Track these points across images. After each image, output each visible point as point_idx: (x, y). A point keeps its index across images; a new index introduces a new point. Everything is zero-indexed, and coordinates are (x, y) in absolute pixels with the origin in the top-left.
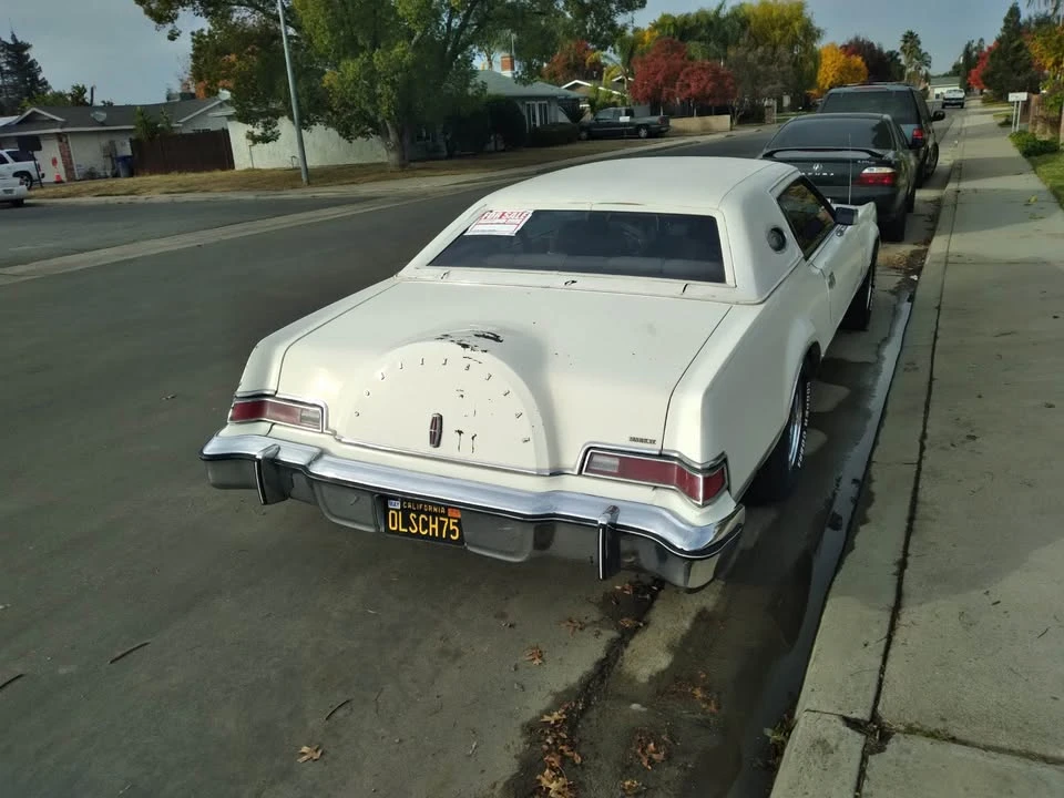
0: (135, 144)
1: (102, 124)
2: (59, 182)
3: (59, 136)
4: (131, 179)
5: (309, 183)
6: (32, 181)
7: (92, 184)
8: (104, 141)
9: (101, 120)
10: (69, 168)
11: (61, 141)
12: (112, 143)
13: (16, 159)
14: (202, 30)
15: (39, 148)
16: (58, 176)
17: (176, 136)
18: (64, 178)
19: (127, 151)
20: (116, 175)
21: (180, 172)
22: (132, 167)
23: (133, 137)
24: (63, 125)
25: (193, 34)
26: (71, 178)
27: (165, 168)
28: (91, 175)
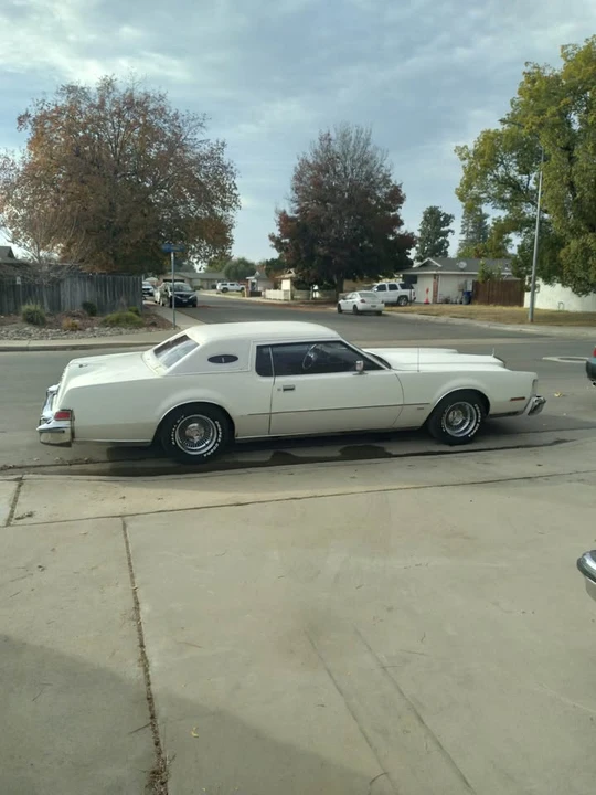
0: (476, 284)
1: (462, 270)
2: (427, 303)
3: (435, 276)
4: (469, 307)
5: (532, 321)
6: (408, 301)
7: (446, 307)
8: (462, 280)
9: (462, 267)
10: (435, 296)
11: (435, 278)
12: (466, 282)
13: (403, 287)
14: (500, 217)
15: (416, 282)
16: (427, 300)
17: (502, 282)
18: (430, 301)
19: (470, 288)
20: (461, 303)
21: (495, 305)
22: (470, 298)
23: (475, 279)
24: (441, 269)
26: (435, 302)
27: (489, 301)
28: (447, 301)
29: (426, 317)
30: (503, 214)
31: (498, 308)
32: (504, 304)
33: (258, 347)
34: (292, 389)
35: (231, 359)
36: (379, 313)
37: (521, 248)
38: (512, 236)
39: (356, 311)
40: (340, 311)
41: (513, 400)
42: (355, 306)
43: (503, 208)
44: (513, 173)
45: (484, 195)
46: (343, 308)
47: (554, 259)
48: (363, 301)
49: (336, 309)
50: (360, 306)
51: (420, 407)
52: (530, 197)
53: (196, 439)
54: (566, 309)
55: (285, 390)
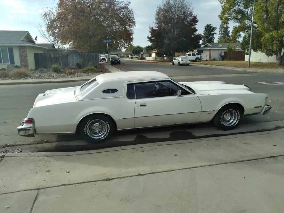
0: (225, 53)
1: (220, 48)
2: (207, 60)
3: (210, 50)
4: (223, 61)
6: (199, 60)
7: (214, 62)
8: (220, 52)
9: (220, 46)
10: (210, 58)
11: (210, 51)
12: (222, 52)
13: (198, 54)
14: (236, 26)
15: (202, 53)
16: (207, 59)
17: (236, 52)
18: (208, 59)
19: (223, 54)
20: (220, 60)
21: (233, 61)
22: (223, 58)
23: (225, 51)
24: (212, 47)
25: (234, 27)
26: (210, 60)
27: (230, 59)
28: (214, 60)
29: (207, 66)
30: (237, 24)
31: (235, 62)
32: (237, 60)
33: (128, 84)
34: (145, 105)
35: (114, 91)
36: (188, 65)
37: (245, 38)
38: (241, 33)
39: (180, 64)
40: (173, 64)
41: (256, 107)
42: (179, 62)
43: (238, 22)
44: (241, 8)
45: (230, 17)
46: (174, 63)
47: (258, 42)
48: (182, 60)
49: (172, 63)
50: (181, 62)
51: (210, 112)
52: (248, 17)
53: (98, 131)
54: (262, 62)
55: (141, 106)
